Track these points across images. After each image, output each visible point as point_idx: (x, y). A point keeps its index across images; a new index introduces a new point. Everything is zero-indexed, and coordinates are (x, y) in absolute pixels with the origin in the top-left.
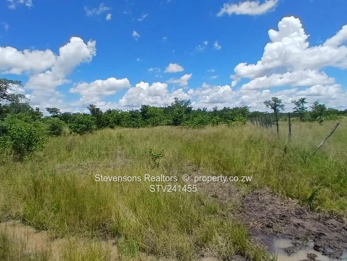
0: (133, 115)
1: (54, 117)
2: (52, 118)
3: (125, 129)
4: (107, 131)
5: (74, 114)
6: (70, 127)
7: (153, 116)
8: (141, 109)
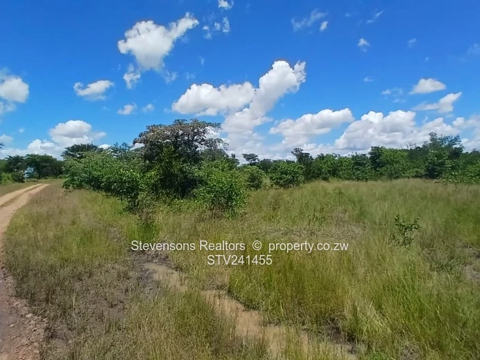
0: (358, 162)
1: (251, 164)
2: (251, 167)
3: (347, 182)
4: (320, 184)
5: (275, 161)
6: (271, 178)
7: (391, 162)
8: (370, 153)
